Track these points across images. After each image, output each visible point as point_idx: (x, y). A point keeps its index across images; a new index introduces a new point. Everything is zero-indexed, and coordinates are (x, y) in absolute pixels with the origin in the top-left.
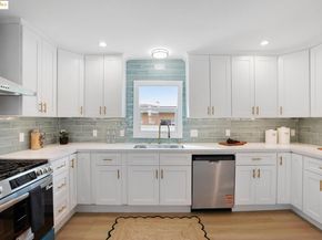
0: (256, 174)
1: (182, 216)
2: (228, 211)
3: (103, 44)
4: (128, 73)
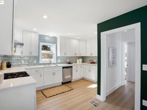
0: (77, 71)
1: (60, 86)
2: (70, 82)
3: (35, 29)
4: (39, 39)
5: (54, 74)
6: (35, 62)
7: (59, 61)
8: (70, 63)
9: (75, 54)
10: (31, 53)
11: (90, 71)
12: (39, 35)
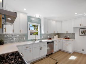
2: (52, 54)
5: (41, 49)
6: (24, 38)
7: (43, 37)
8: (50, 39)
9: (54, 32)
10: (21, 31)
11: (67, 45)
12: (28, 16)
